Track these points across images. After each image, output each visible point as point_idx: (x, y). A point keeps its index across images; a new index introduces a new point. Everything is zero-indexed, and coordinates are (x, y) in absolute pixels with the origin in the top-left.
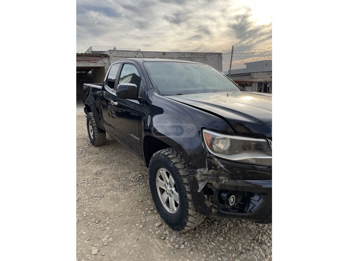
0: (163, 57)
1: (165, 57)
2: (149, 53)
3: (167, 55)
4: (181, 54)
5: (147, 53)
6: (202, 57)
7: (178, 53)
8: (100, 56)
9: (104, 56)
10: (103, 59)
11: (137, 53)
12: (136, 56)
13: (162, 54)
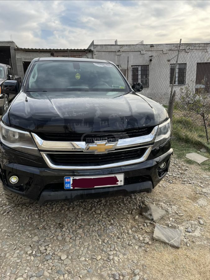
0: (151, 50)
1: (152, 50)
2: (134, 47)
3: (155, 47)
4: (172, 46)
5: (132, 46)
6: (201, 48)
7: (169, 45)
8: (85, 52)
9: (88, 51)
10: (87, 54)
11: (121, 46)
12: (119, 50)
13: (149, 46)
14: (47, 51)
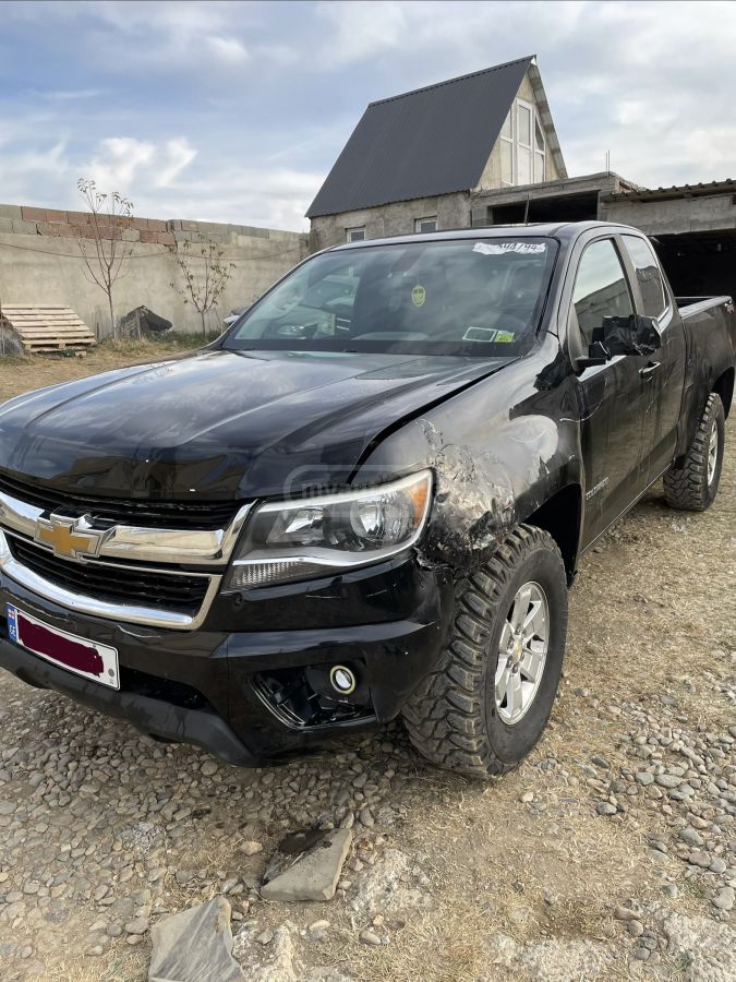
14: (677, 193)
